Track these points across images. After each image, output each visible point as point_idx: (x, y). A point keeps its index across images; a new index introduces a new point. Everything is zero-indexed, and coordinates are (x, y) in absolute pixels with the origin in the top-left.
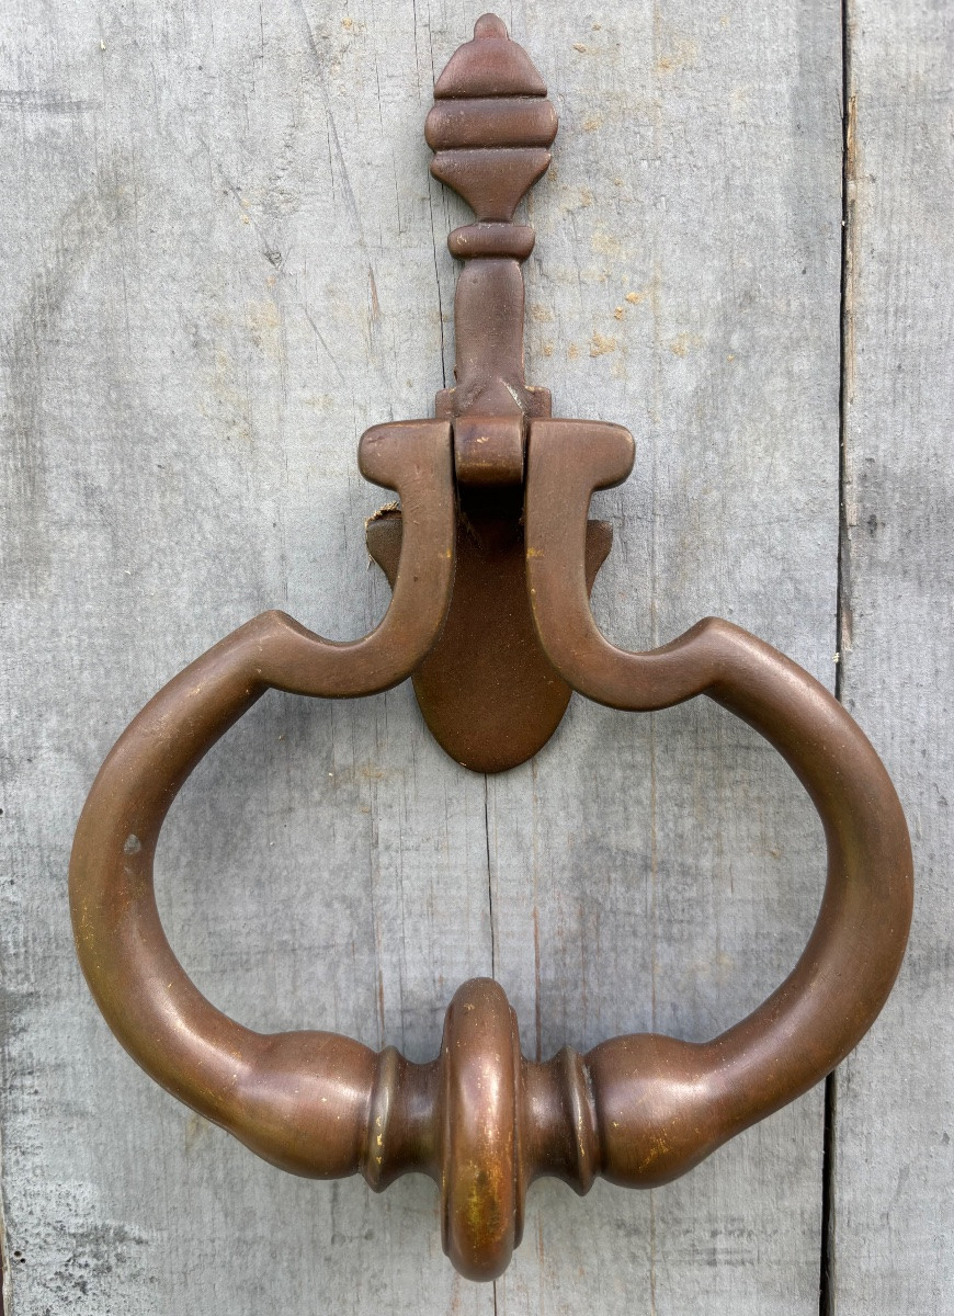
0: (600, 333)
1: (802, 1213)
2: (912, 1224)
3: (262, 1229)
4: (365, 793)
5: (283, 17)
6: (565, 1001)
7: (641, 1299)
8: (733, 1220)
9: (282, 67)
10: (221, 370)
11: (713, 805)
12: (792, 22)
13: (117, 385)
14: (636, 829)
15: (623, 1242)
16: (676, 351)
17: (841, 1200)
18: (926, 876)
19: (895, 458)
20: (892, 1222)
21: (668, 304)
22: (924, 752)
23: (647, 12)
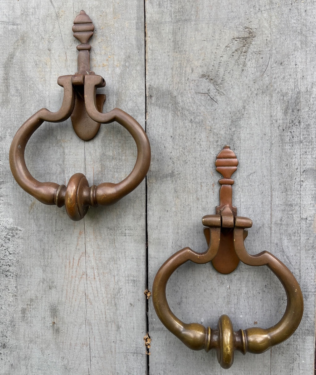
0: (104, 63)
1: (142, 226)
2: (162, 228)
3: (43, 228)
4: (63, 144)
5: (52, 10)
7: (112, 243)
8: (129, 227)
9: (52, 18)
11: (124, 147)
12: (136, 11)
13: (22, 71)
14: (111, 151)
15: (109, 231)
16: (117, 66)
17: (149, 223)
19: (154, 85)
20: (158, 228)
21: (116, 58)
22: (161, 138)
23: (112, 9)
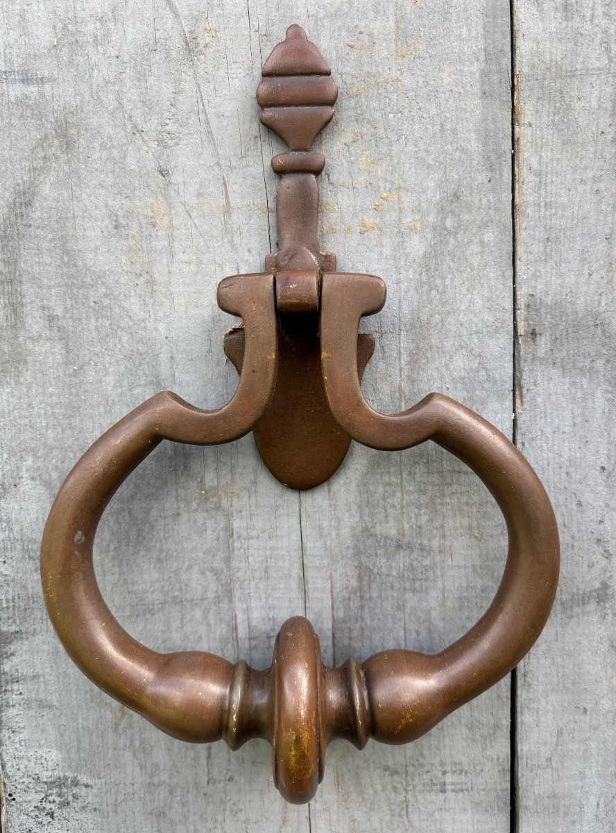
0: (366, 219)
1: (498, 759)
2: (565, 764)
3: (164, 776)
4: (225, 503)
5: (169, 25)
6: (350, 630)
7: (400, 815)
8: (456, 764)
9: (168, 56)
10: (132, 242)
11: (439, 507)
12: (480, 29)
13: (67, 252)
14: (392, 523)
15: (388, 779)
16: (412, 229)
17: (522, 750)
18: (570, 550)
19: (547, 294)
20: (553, 763)
21: (408, 201)
22: (567, 473)
23: (392, 23)
